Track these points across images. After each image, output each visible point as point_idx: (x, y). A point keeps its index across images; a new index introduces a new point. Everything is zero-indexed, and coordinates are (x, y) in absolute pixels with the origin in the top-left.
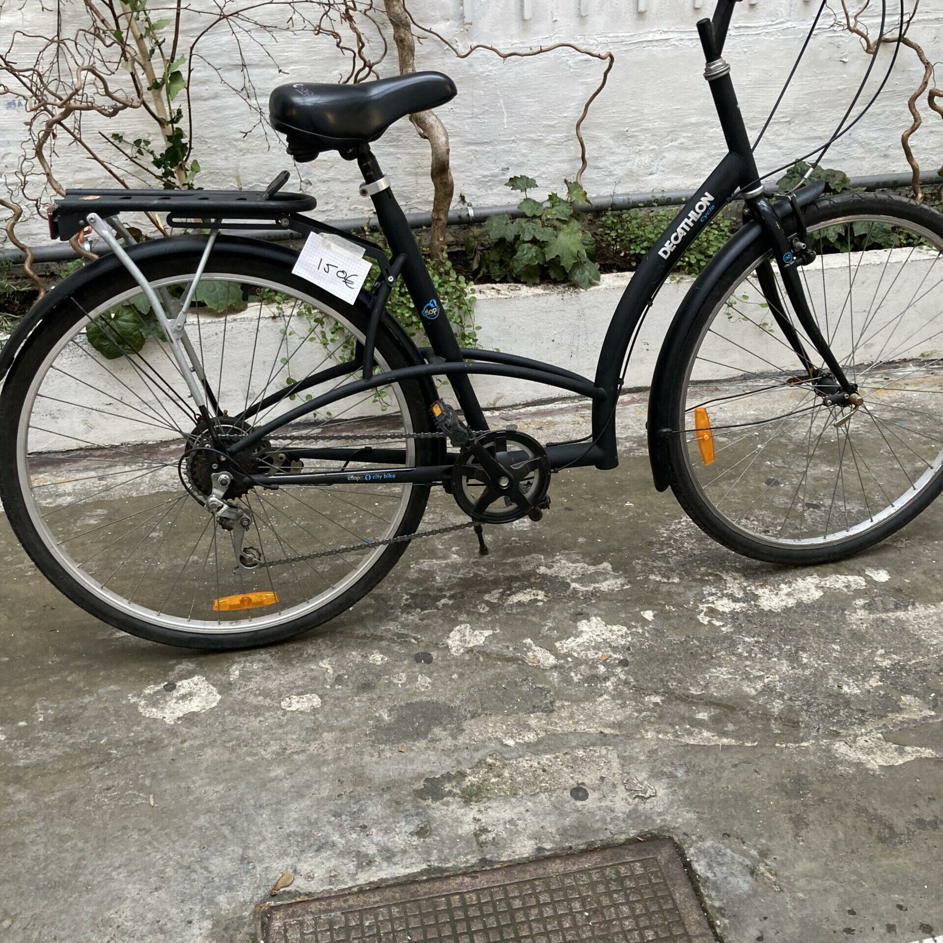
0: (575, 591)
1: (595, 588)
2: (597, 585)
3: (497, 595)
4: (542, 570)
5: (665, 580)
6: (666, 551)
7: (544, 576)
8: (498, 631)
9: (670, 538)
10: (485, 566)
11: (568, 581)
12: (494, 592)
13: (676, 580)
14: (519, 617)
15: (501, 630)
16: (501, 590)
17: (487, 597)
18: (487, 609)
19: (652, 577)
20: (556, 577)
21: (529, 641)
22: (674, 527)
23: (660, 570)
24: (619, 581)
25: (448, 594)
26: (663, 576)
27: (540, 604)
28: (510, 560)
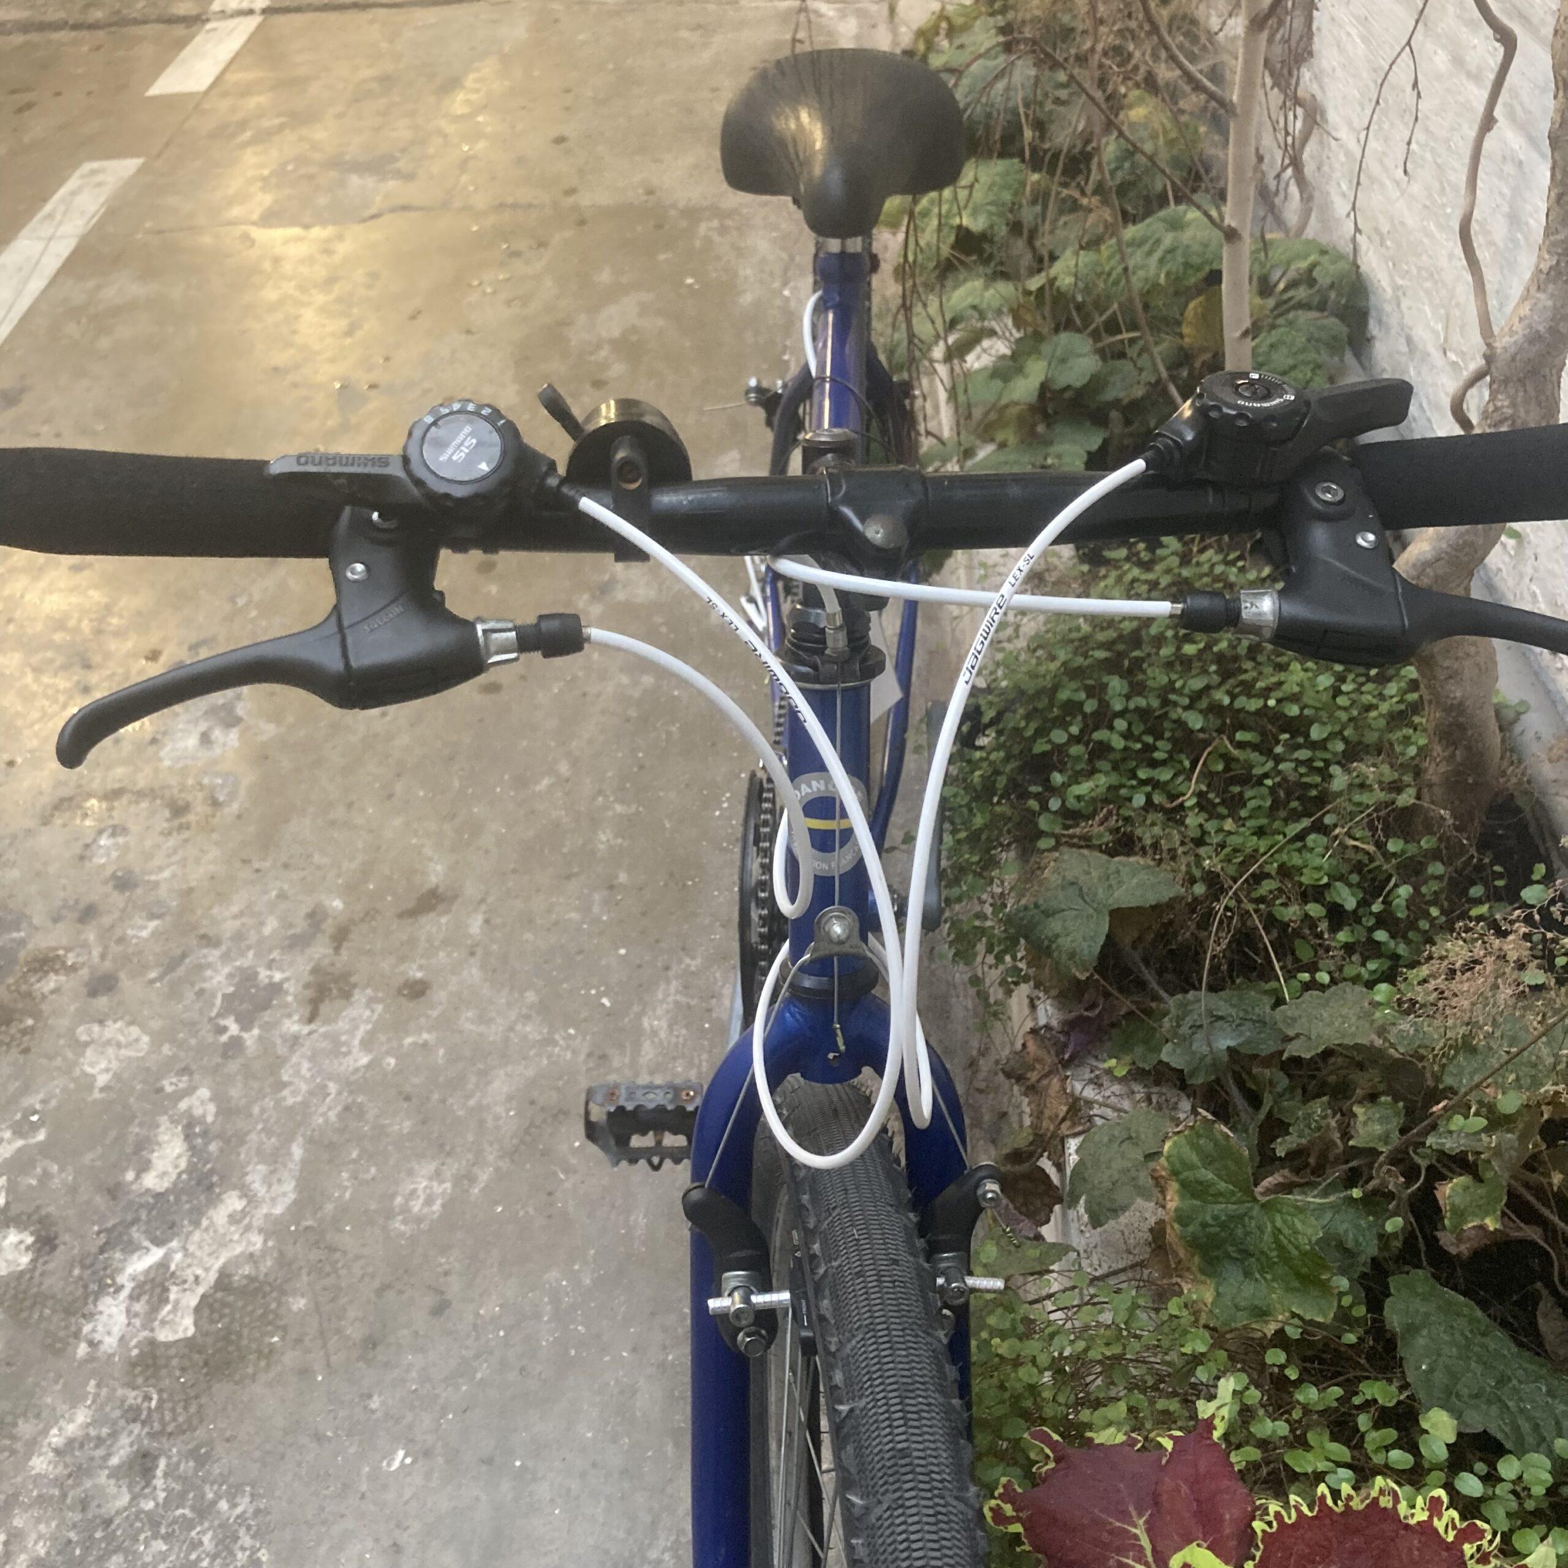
0: (132, 1248)
1: (119, 1289)
2: (125, 1293)
3: (198, 1112)
4: (233, 1202)
5: (55, 1438)
6: (159, 1482)
7: (214, 1200)
8: (97, 1095)
9: (204, 1511)
10: (305, 1104)
11: (174, 1244)
12: (212, 1108)
13: (40, 1464)
14: (113, 1133)
15: (95, 1101)
16: (210, 1119)
17: (204, 1093)
18: (169, 1089)
19: (82, 1416)
20: (197, 1224)
21: (41, 1136)
22: (246, 1540)
23: (100, 1441)
24: (110, 1343)
25: (245, 1035)
26: (70, 1442)
27: (130, 1176)
28: (297, 1151)
